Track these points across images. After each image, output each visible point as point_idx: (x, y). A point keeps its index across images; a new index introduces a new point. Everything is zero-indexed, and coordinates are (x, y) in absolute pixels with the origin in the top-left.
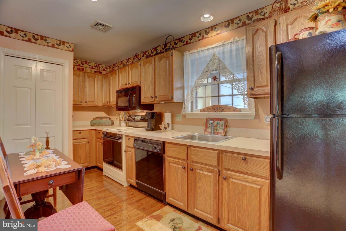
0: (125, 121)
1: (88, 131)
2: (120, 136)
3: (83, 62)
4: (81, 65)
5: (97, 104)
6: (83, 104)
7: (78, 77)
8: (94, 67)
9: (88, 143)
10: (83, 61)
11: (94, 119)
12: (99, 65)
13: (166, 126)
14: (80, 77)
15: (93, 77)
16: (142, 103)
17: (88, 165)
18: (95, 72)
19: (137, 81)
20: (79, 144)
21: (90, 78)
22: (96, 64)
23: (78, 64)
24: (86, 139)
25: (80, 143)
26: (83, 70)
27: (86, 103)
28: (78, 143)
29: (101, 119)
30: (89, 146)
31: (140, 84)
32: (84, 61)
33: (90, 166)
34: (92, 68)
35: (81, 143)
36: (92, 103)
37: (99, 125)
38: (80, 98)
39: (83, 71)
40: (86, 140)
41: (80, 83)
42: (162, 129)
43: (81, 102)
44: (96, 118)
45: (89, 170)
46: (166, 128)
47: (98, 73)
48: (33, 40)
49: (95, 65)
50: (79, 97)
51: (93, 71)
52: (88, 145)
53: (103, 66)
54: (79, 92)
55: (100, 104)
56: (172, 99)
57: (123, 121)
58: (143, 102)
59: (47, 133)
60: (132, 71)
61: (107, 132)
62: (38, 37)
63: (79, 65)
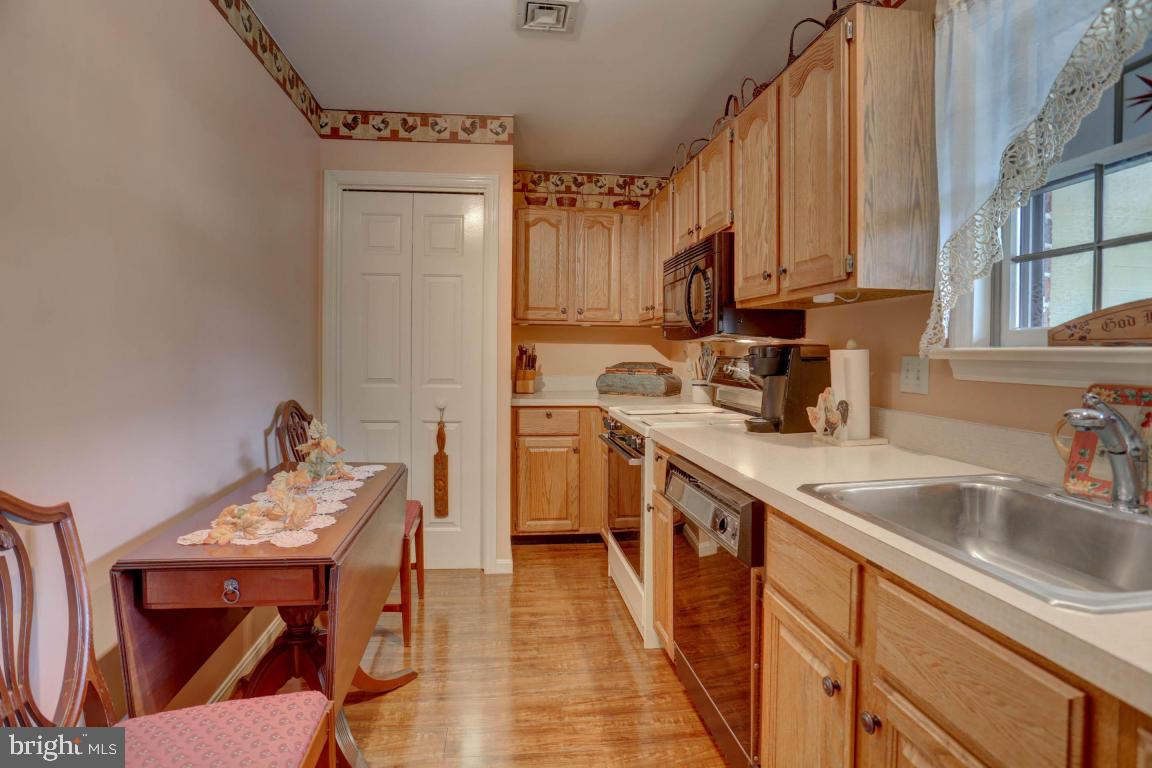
0: (703, 382)
1: (576, 411)
2: (638, 441)
3: (580, 179)
4: (574, 188)
5: (617, 317)
6: (572, 318)
7: (554, 230)
8: (617, 190)
9: (576, 451)
10: (579, 174)
11: (609, 371)
12: (632, 179)
13: (836, 416)
14: (561, 228)
15: (605, 223)
16: (738, 306)
17: (576, 527)
18: (616, 204)
19: (722, 210)
20: (546, 453)
21: (595, 229)
22: (621, 176)
23: (563, 188)
24: (569, 438)
25: (548, 450)
26: (573, 202)
27: (580, 313)
28: (543, 450)
29: (630, 371)
30: (579, 462)
31: (732, 223)
32: (582, 175)
33: (582, 531)
34: (611, 192)
35: (551, 450)
36: (600, 315)
37: (625, 390)
38: (560, 299)
39: (574, 205)
40: (569, 441)
41: (560, 248)
42: (818, 431)
43: (564, 312)
44: (614, 367)
45: (578, 546)
46: (830, 428)
47: (625, 207)
48: (402, 134)
49: (621, 181)
50: (557, 296)
51: (610, 200)
52: (574, 458)
53: (649, 180)
54: (557, 279)
55: (631, 317)
56: (849, 275)
57: (698, 382)
58: (742, 302)
59: (440, 410)
60: (706, 172)
61: (617, 422)
62: (415, 121)
63: (568, 190)
